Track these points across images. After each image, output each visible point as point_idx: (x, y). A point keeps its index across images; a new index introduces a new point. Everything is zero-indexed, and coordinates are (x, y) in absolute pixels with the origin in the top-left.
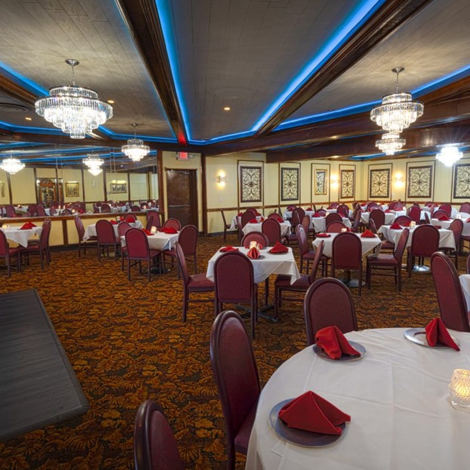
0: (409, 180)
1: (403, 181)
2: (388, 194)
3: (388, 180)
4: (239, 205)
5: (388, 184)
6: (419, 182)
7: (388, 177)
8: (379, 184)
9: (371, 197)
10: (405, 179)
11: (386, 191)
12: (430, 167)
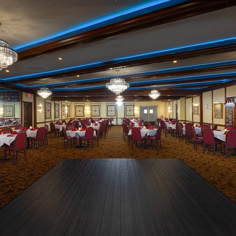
0: (92, 110)
1: (89, 110)
2: (83, 115)
3: (83, 110)
4: (45, 121)
5: (83, 112)
6: (95, 111)
7: (83, 108)
8: (80, 111)
9: (76, 116)
10: (90, 109)
11: (82, 114)
12: (99, 105)
